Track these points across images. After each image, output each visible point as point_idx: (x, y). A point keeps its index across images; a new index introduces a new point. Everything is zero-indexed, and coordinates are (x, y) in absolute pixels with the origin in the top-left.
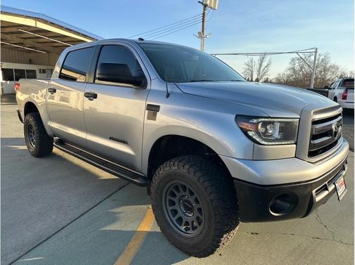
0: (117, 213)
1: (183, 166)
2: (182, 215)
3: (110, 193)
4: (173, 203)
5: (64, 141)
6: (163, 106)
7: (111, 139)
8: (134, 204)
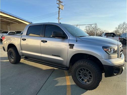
0: (57, 80)
1: (85, 62)
2: (83, 78)
3: (50, 74)
4: (79, 75)
5: (27, 57)
6: (75, 44)
7: (53, 55)
8: (60, 77)
